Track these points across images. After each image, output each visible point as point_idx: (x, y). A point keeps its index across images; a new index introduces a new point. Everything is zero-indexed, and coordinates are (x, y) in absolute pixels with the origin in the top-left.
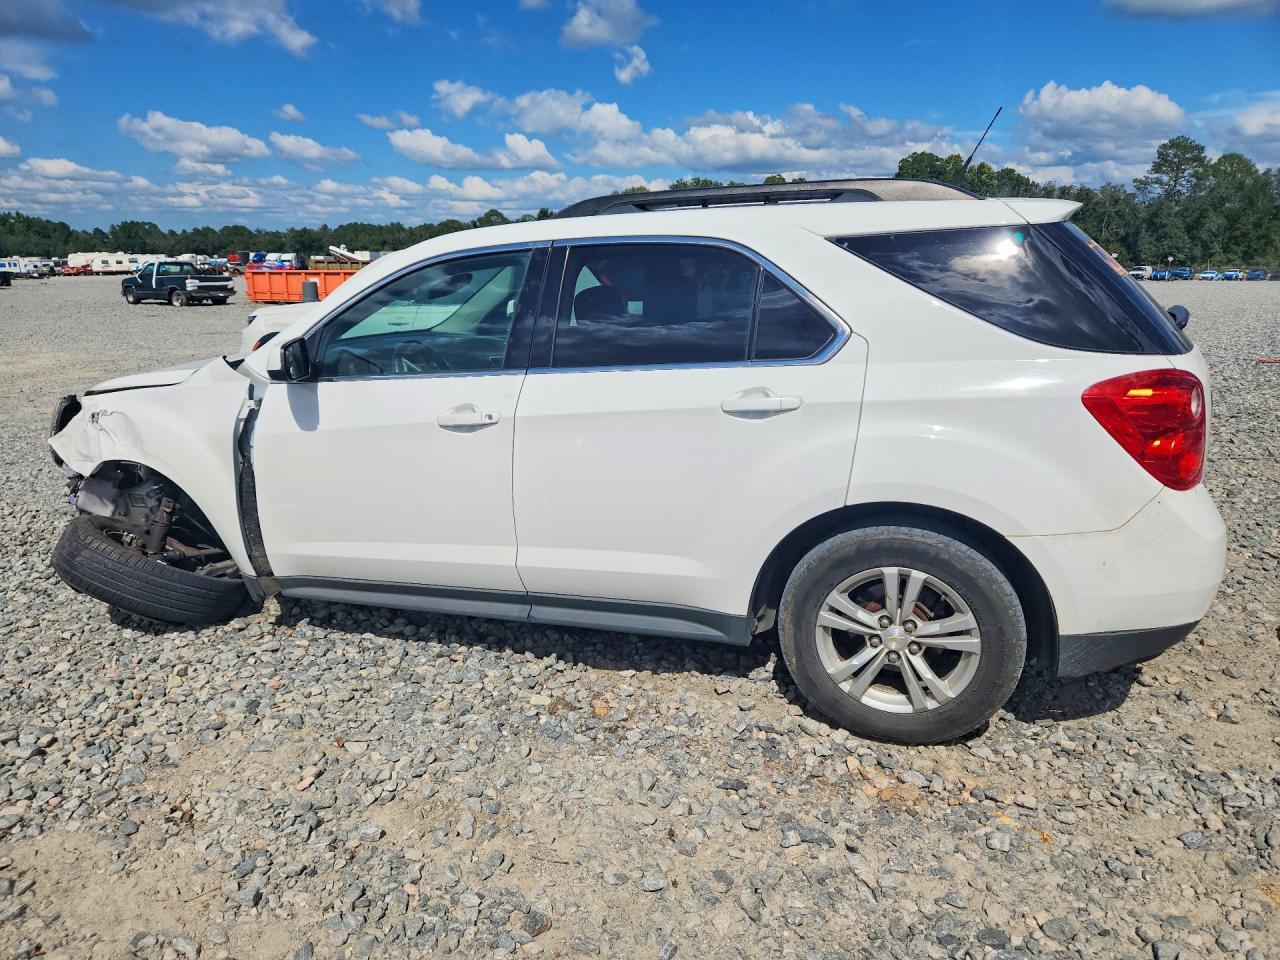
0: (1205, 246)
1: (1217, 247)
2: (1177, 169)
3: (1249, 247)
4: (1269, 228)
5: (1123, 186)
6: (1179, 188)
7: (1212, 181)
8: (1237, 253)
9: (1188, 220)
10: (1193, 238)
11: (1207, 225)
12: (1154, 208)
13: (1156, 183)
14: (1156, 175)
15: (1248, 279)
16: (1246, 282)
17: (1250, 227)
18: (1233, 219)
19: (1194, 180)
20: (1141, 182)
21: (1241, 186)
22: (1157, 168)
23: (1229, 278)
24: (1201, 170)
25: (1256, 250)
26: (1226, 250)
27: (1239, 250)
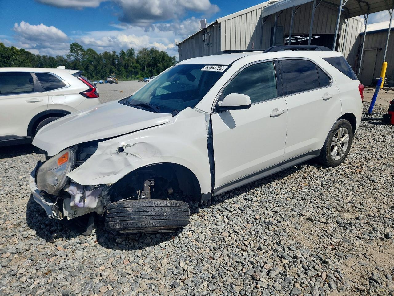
0: (91, 75)
1: (94, 75)
2: (77, 52)
3: (102, 74)
4: (105, 69)
5: (62, 56)
6: (79, 58)
7: (87, 56)
8: (99, 76)
9: (84, 67)
10: (87, 72)
11: (90, 69)
12: (74, 63)
13: (72, 56)
14: (71, 54)
15: (105, 83)
16: (104, 84)
17: (100, 69)
18: (96, 67)
19: (82, 56)
20: (68, 56)
21: (95, 58)
22: (71, 51)
23: (101, 83)
24: (83, 53)
25: (103, 75)
26: (96, 75)
27: (100, 75)
